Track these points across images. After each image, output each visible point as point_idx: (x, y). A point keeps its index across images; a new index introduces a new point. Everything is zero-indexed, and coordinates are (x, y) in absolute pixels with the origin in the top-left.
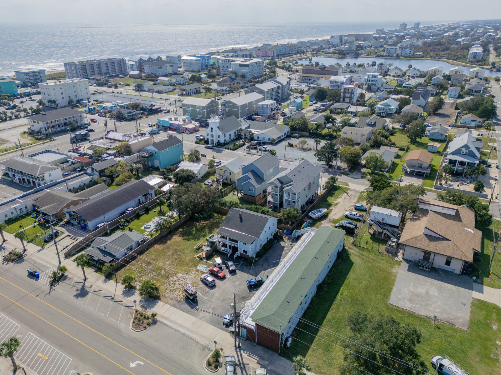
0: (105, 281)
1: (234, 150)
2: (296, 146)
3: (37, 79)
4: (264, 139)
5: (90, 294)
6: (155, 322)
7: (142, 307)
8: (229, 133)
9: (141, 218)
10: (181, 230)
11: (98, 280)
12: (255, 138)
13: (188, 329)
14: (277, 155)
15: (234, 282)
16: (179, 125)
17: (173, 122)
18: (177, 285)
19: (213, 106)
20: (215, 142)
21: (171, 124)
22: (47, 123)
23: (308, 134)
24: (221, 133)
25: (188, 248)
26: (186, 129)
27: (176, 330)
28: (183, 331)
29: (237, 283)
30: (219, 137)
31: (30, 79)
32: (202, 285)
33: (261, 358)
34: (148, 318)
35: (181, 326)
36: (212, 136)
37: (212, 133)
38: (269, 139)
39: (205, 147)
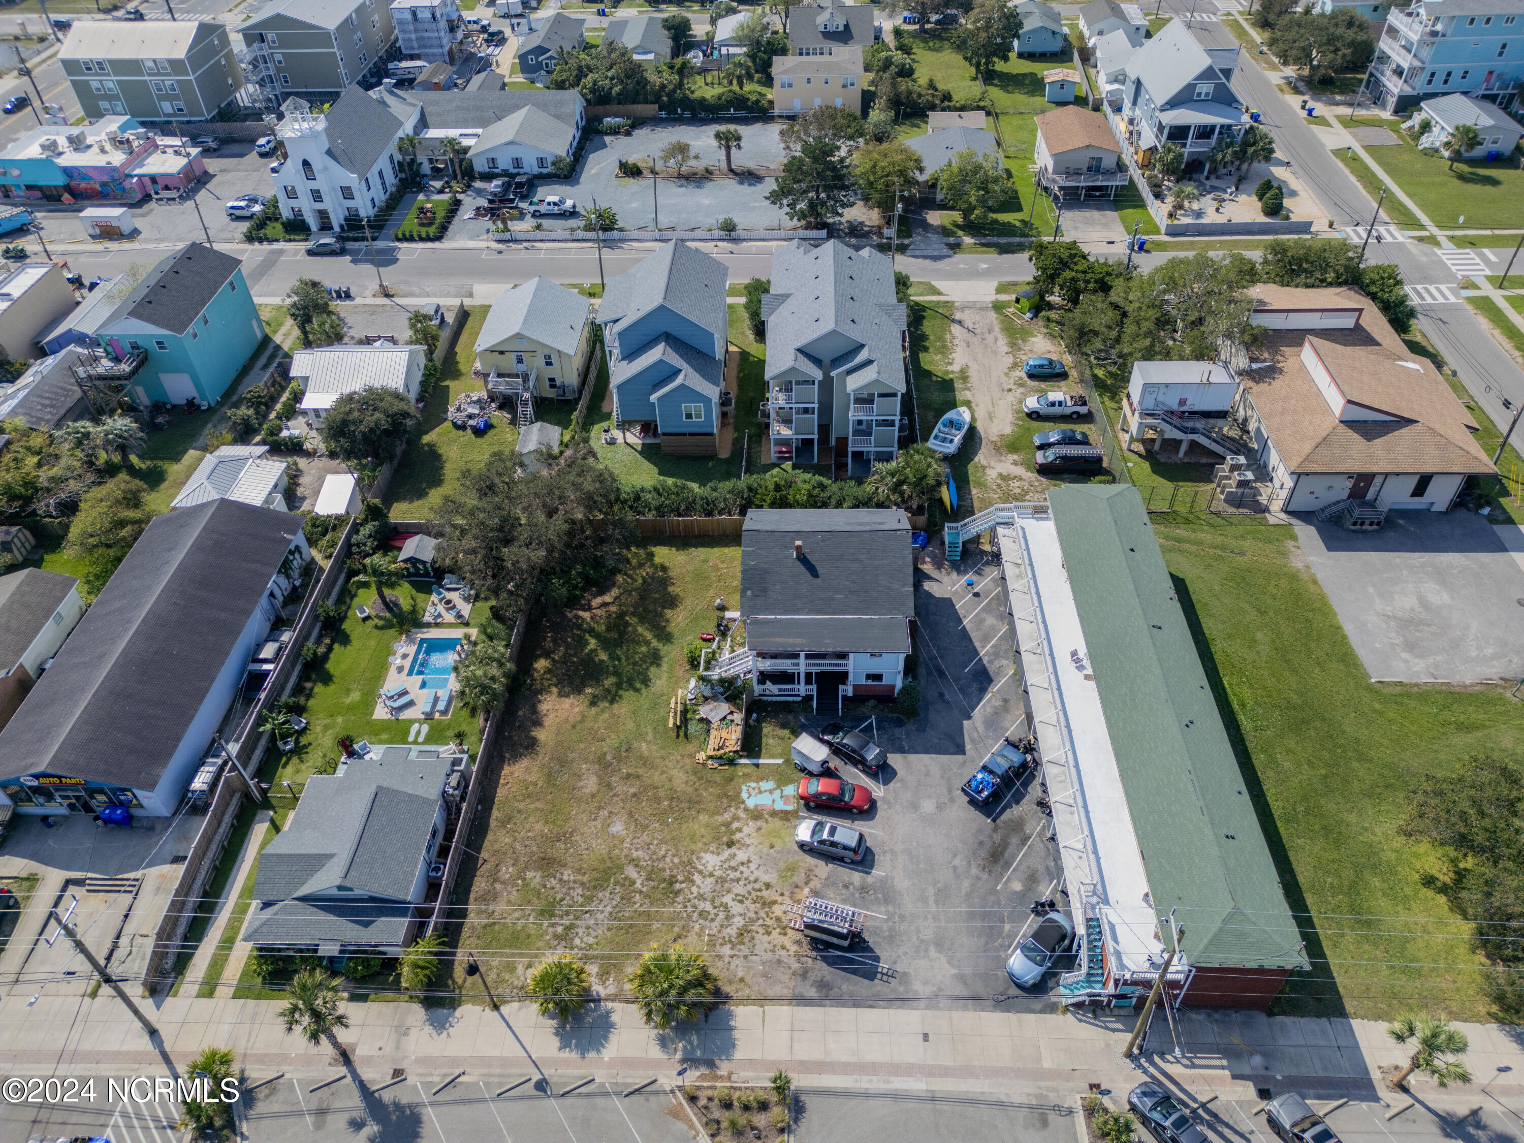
0: (440, 1026)
1: (438, 238)
2: (653, 172)
4: (517, 162)
5: (430, 1114)
6: (796, 1107)
7: (690, 1061)
8: (375, 170)
9: (330, 666)
10: (541, 664)
11: (402, 1031)
12: (480, 166)
13: (930, 1071)
14: (620, 224)
15: (914, 806)
16: (109, 169)
17: (70, 159)
18: (736, 908)
20: (337, 220)
21: (68, 171)
23: (651, 109)
25: (640, 736)
26: (154, 179)
27: (896, 1096)
28: (918, 1085)
29: (928, 806)
30: (347, 193)
32: (823, 869)
33: (1231, 1053)
34: (764, 1106)
35: (897, 1069)
36: (317, 196)
37: (313, 185)
38: (541, 161)
39: (310, 253)
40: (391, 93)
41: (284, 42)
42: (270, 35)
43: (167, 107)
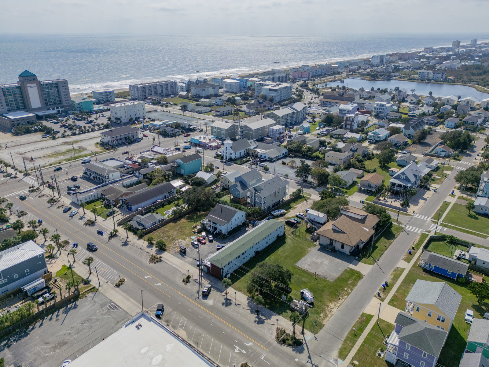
0: (138, 240)
1: (240, 165)
2: (288, 165)
3: (108, 98)
4: (265, 157)
5: (129, 245)
6: (161, 261)
7: (156, 253)
8: (239, 152)
9: (165, 207)
10: (188, 216)
11: (134, 238)
12: (259, 156)
13: (177, 266)
14: (269, 170)
15: (210, 246)
16: (205, 143)
17: (202, 140)
18: (177, 245)
19: (234, 129)
20: (228, 158)
21: (200, 142)
22: (113, 138)
23: (301, 155)
24: (232, 152)
25: (188, 227)
26: (211, 146)
27: (171, 266)
28: (174, 266)
29: (211, 247)
30: (231, 154)
31: (103, 98)
32: (191, 246)
33: (211, 281)
34: (158, 258)
35: (174, 264)
36: (227, 153)
37: (226, 151)
38: (269, 158)
39: (221, 162)
40: (254, 141)
41: (246, 130)
42: (244, 128)
43: (222, 136)
